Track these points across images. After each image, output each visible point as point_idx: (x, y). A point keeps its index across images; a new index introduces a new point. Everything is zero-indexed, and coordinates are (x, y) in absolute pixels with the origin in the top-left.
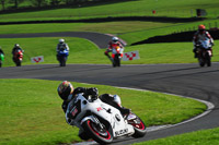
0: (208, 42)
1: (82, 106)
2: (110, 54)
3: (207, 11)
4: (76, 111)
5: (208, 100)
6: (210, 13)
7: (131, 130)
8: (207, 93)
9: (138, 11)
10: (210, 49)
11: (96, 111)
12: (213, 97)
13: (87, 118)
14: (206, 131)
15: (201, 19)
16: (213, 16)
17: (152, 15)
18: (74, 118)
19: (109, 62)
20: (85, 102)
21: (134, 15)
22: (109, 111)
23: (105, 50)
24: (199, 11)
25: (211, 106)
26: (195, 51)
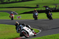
0: (37, 14)
1: (22, 28)
2: (11, 17)
3: (40, 5)
4: (20, 29)
5: (40, 29)
6: (40, 6)
7: (33, 34)
8: (39, 27)
9: (21, 5)
10: (37, 15)
11: (25, 29)
12: (41, 28)
13: (23, 31)
14: (39, 38)
15: (38, 7)
16: (41, 7)
17: (25, 6)
18: (19, 31)
19: (10, 19)
20: (22, 27)
21: (20, 6)
22: (28, 29)
23: (9, 16)
24: (37, 5)
25: (40, 31)
26: (33, 16)
